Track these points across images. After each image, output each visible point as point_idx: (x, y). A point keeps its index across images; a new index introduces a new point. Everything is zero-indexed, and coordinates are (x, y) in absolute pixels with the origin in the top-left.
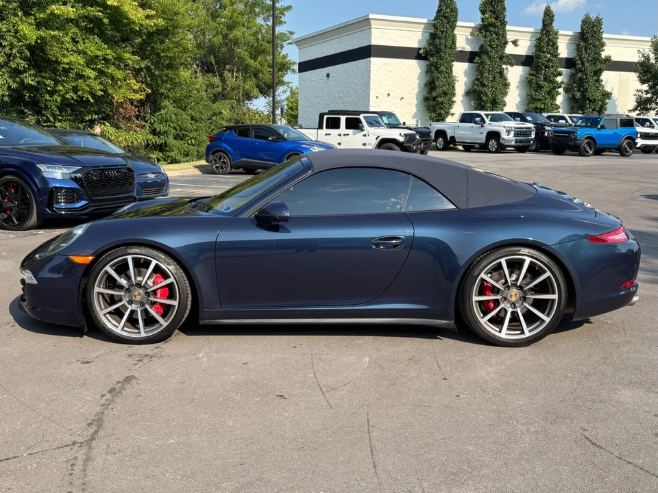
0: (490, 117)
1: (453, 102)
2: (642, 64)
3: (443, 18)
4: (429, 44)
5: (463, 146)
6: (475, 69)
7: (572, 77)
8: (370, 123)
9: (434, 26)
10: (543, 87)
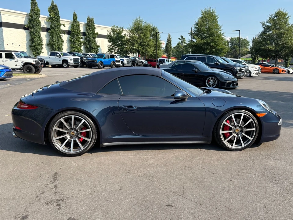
0: (62, 54)
1: (43, 48)
2: (109, 36)
3: (34, 13)
4: (29, 23)
5: (51, 65)
6: (49, 35)
7: (85, 39)
8: (18, 56)
9: (30, 16)
10: (76, 43)
